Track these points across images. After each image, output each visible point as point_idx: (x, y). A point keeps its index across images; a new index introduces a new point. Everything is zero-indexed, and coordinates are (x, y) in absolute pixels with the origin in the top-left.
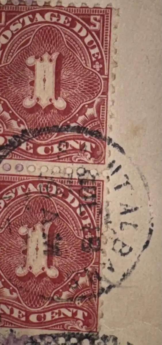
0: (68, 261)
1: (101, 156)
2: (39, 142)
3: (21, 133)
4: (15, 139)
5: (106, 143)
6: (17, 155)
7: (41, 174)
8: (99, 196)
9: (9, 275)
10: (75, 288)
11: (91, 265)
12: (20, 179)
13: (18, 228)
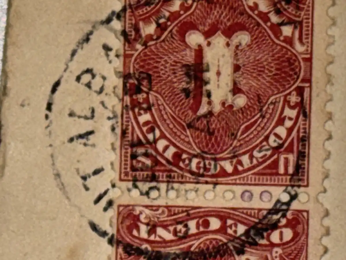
0: (172, 57)
1: (123, 217)
2: (218, 237)
3: (246, 249)
4: (254, 240)
5: (117, 237)
6: (250, 216)
7: (214, 188)
8: (126, 156)
9: (260, 32)
10: (161, 18)
11: (136, 54)
12: (246, 179)
13: (247, 104)
